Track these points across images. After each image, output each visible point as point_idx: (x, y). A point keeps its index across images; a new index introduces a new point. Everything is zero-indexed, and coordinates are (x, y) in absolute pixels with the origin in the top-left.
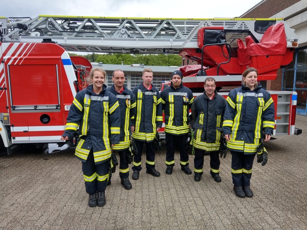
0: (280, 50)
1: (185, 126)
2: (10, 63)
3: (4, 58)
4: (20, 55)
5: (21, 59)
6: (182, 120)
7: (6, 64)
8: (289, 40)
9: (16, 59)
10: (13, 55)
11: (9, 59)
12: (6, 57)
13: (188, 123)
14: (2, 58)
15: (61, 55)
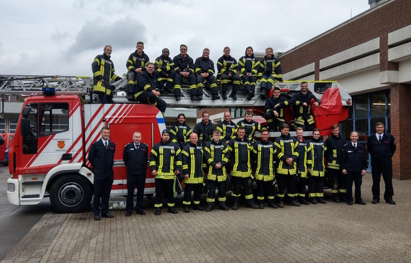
0: (338, 110)
1: (172, 173)
2: (110, 122)
3: (106, 117)
4: (120, 115)
5: (121, 118)
6: (170, 168)
7: (107, 123)
8: (344, 100)
9: (116, 119)
10: (114, 115)
11: (110, 119)
12: (108, 117)
13: (174, 171)
14: (104, 117)
15: (156, 115)
